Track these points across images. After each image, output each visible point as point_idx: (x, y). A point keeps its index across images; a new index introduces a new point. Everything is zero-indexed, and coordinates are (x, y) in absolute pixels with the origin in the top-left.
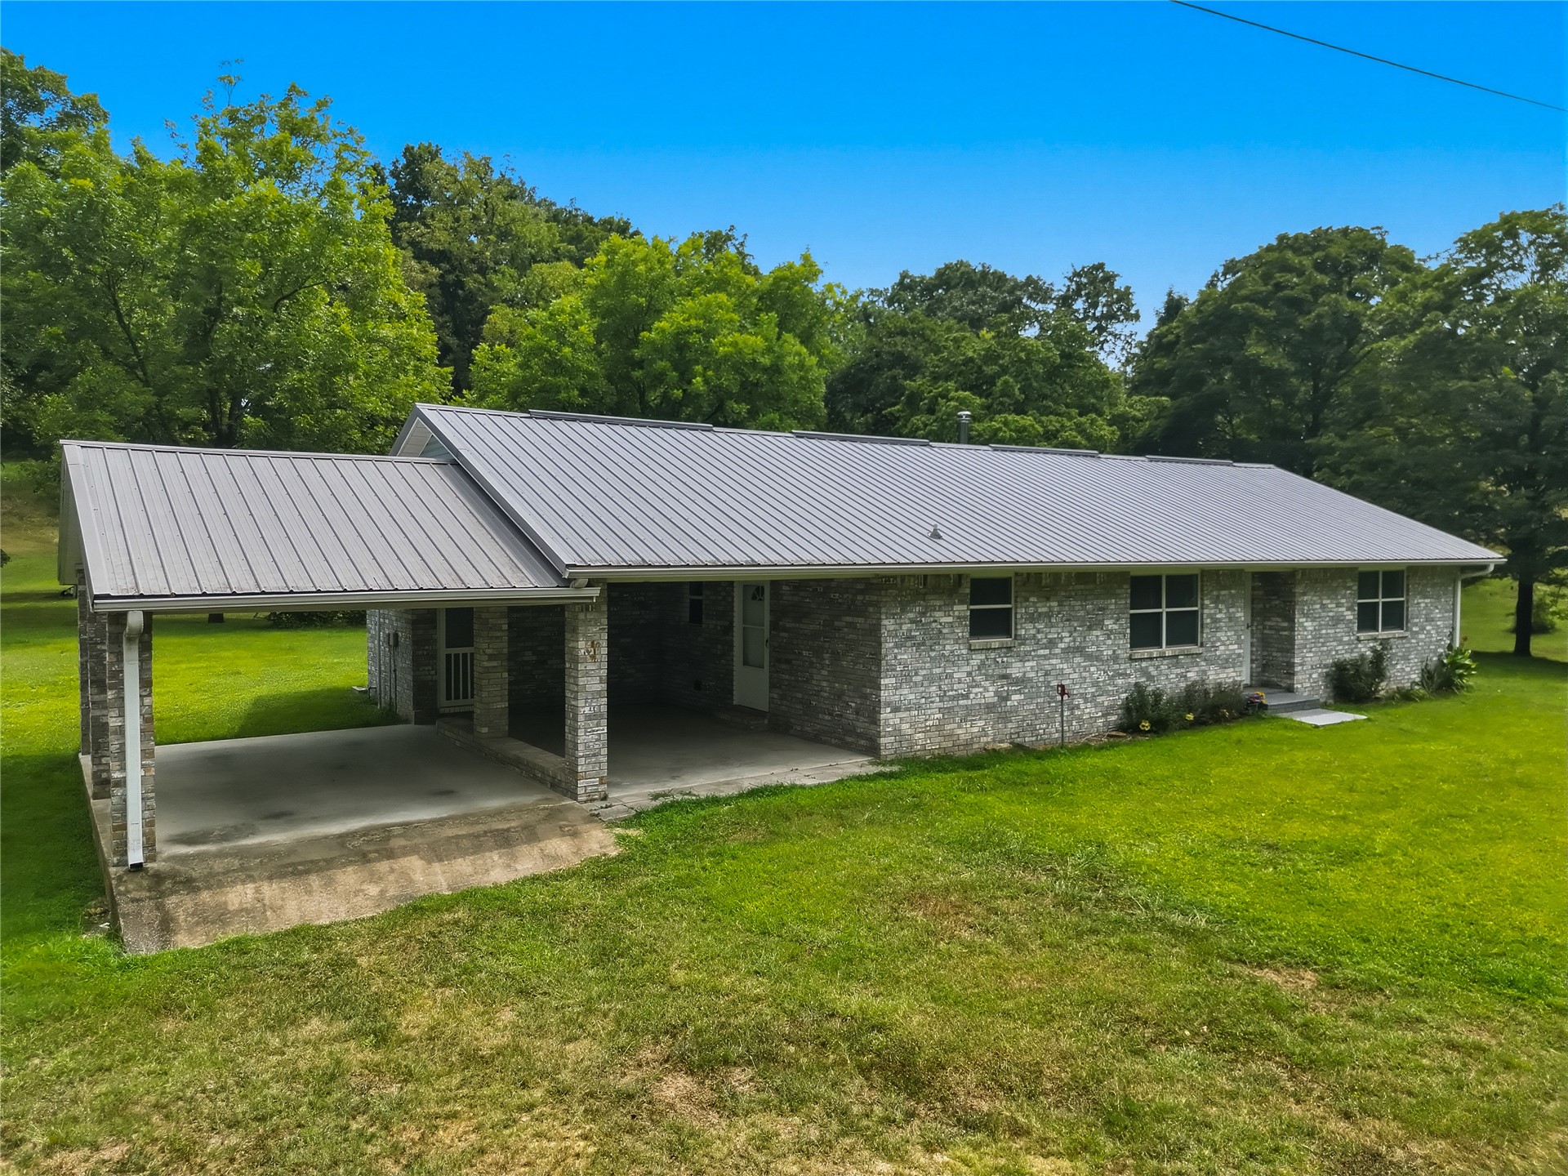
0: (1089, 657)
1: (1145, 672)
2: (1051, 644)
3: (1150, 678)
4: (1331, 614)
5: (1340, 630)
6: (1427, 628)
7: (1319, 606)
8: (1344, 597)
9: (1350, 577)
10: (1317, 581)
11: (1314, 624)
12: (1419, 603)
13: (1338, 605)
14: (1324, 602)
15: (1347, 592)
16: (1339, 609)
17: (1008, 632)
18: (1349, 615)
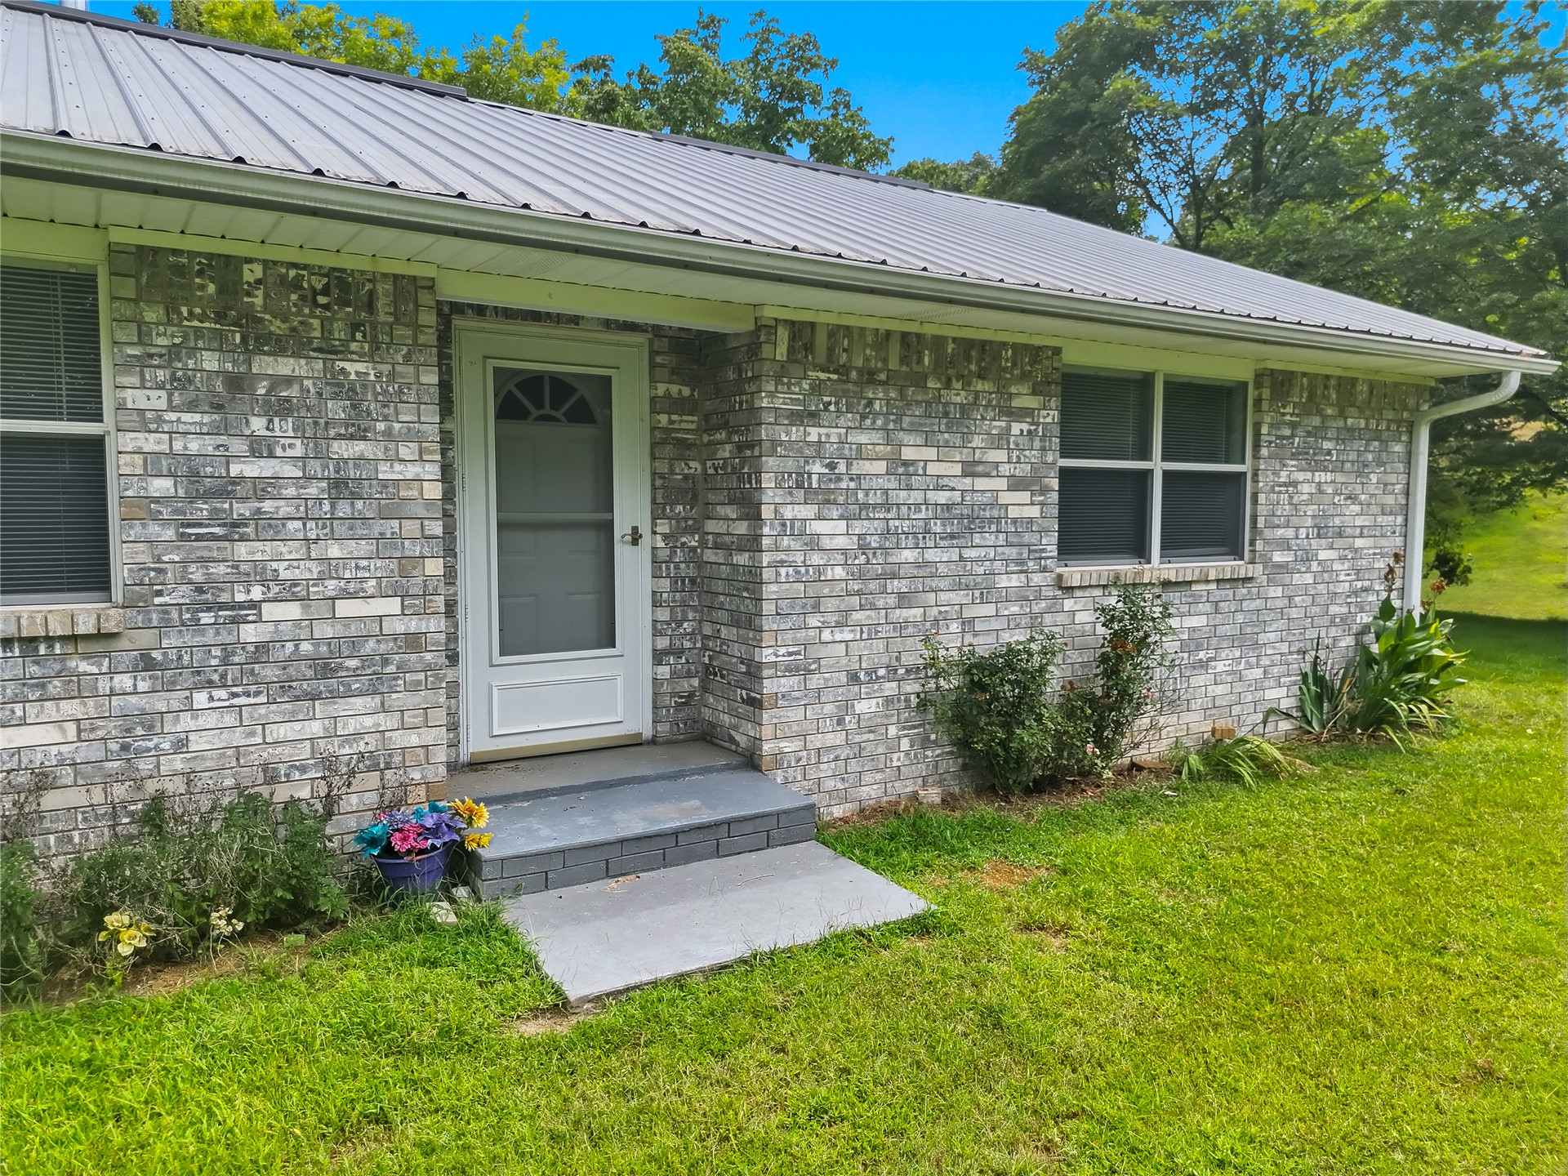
4: (942, 497)
5: (984, 546)
6: (1322, 555)
7: (880, 467)
8: (1000, 440)
9: (1024, 377)
10: (869, 377)
11: (859, 527)
12: (1294, 484)
13: (970, 470)
14: (908, 454)
15: (1016, 428)
16: (981, 483)
18: (1021, 505)
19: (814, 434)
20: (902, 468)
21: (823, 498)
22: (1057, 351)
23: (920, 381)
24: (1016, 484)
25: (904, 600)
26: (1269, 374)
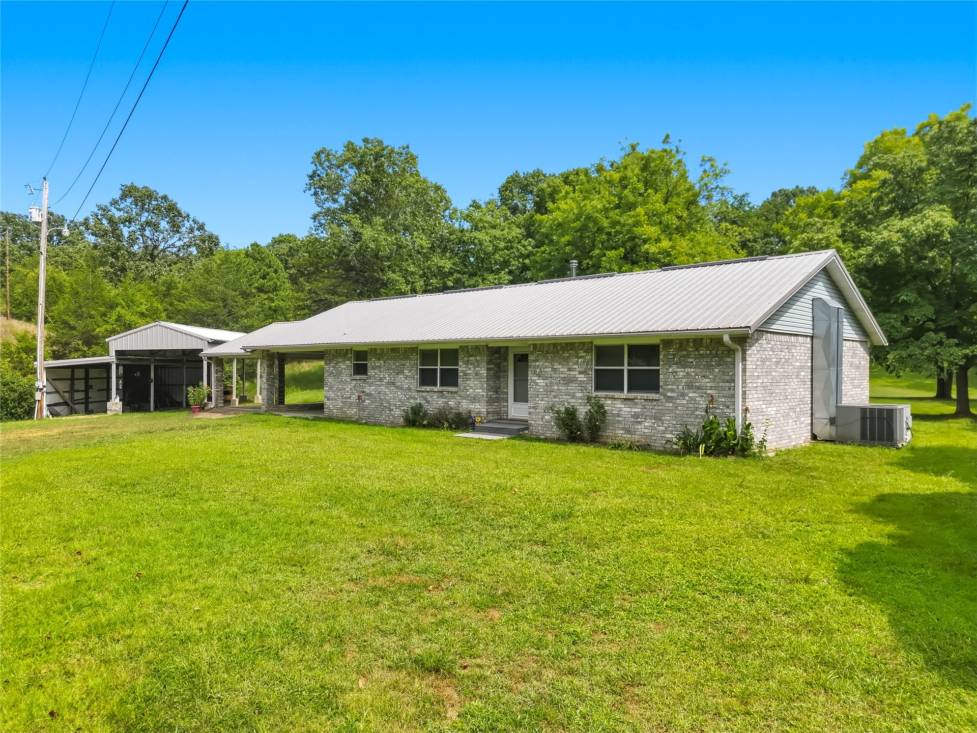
0: (397, 387)
1: (425, 399)
4: (563, 376)
5: (573, 387)
6: (691, 395)
7: (550, 369)
8: (576, 363)
9: (581, 349)
10: (547, 352)
11: (546, 381)
12: (676, 372)
13: (569, 370)
14: (555, 367)
15: (580, 360)
16: (572, 373)
17: (365, 373)
18: (582, 377)
19: (537, 364)
20: (554, 369)
21: (539, 376)
22: (592, 343)
23: (558, 352)
24: (580, 373)
25: (555, 397)
26: (662, 340)
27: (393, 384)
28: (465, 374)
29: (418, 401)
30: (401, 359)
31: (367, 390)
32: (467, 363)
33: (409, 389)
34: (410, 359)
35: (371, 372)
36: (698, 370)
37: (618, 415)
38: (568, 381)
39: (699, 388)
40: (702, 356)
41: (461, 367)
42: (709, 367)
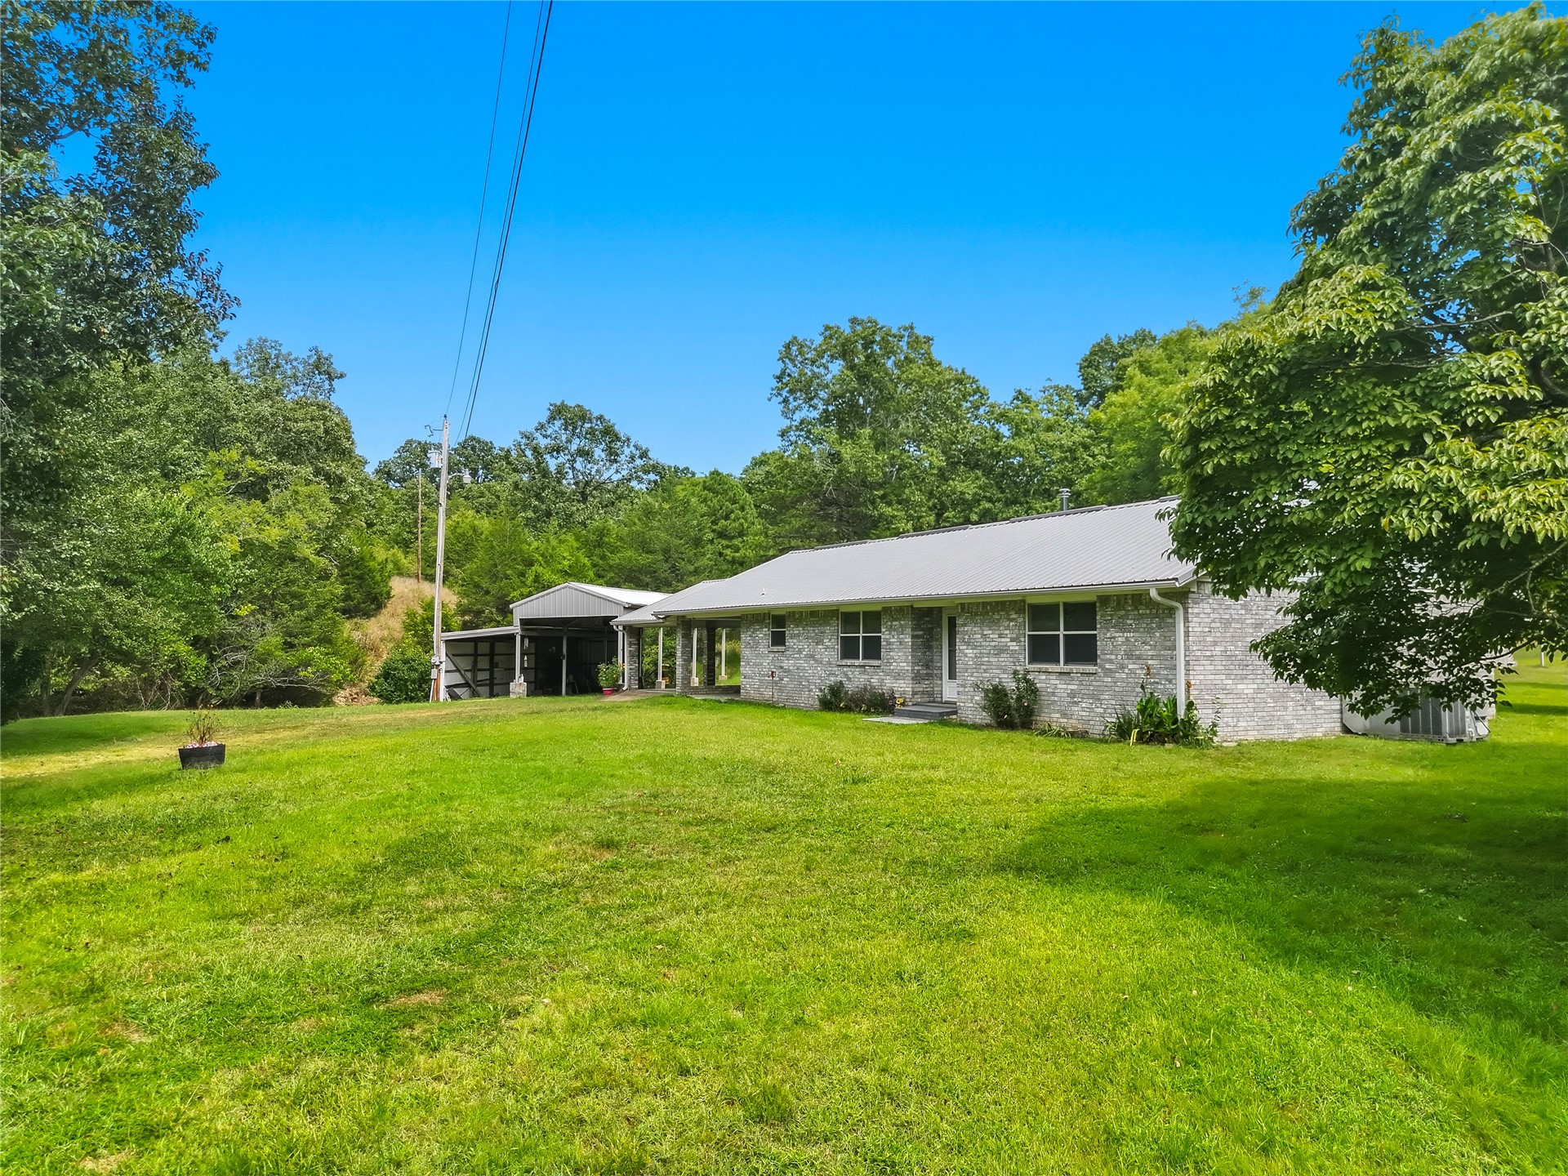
0: (816, 661)
1: (846, 675)
2: (800, 651)
3: (849, 679)
4: (993, 644)
5: (1004, 659)
6: (1130, 666)
7: (979, 636)
8: (1007, 628)
9: (1013, 609)
10: (976, 614)
11: (975, 651)
12: (1114, 638)
13: (1000, 636)
14: (985, 632)
15: (1011, 624)
16: (1003, 640)
17: (783, 644)
18: (1014, 646)
19: (966, 629)
20: (984, 636)
21: (968, 644)
22: (1024, 601)
23: (987, 613)
24: (1012, 640)
25: (985, 671)
26: (1099, 597)
27: (812, 656)
28: (889, 644)
29: (839, 679)
30: (820, 625)
31: (785, 665)
32: (890, 629)
33: (829, 663)
34: (830, 625)
35: (789, 642)
36: (1137, 635)
37: (1053, 694)
38: (1001, 650)
39: (1139, 658)
40: (1142, 616)
41: (885, 635)
42: (1150, 631)
